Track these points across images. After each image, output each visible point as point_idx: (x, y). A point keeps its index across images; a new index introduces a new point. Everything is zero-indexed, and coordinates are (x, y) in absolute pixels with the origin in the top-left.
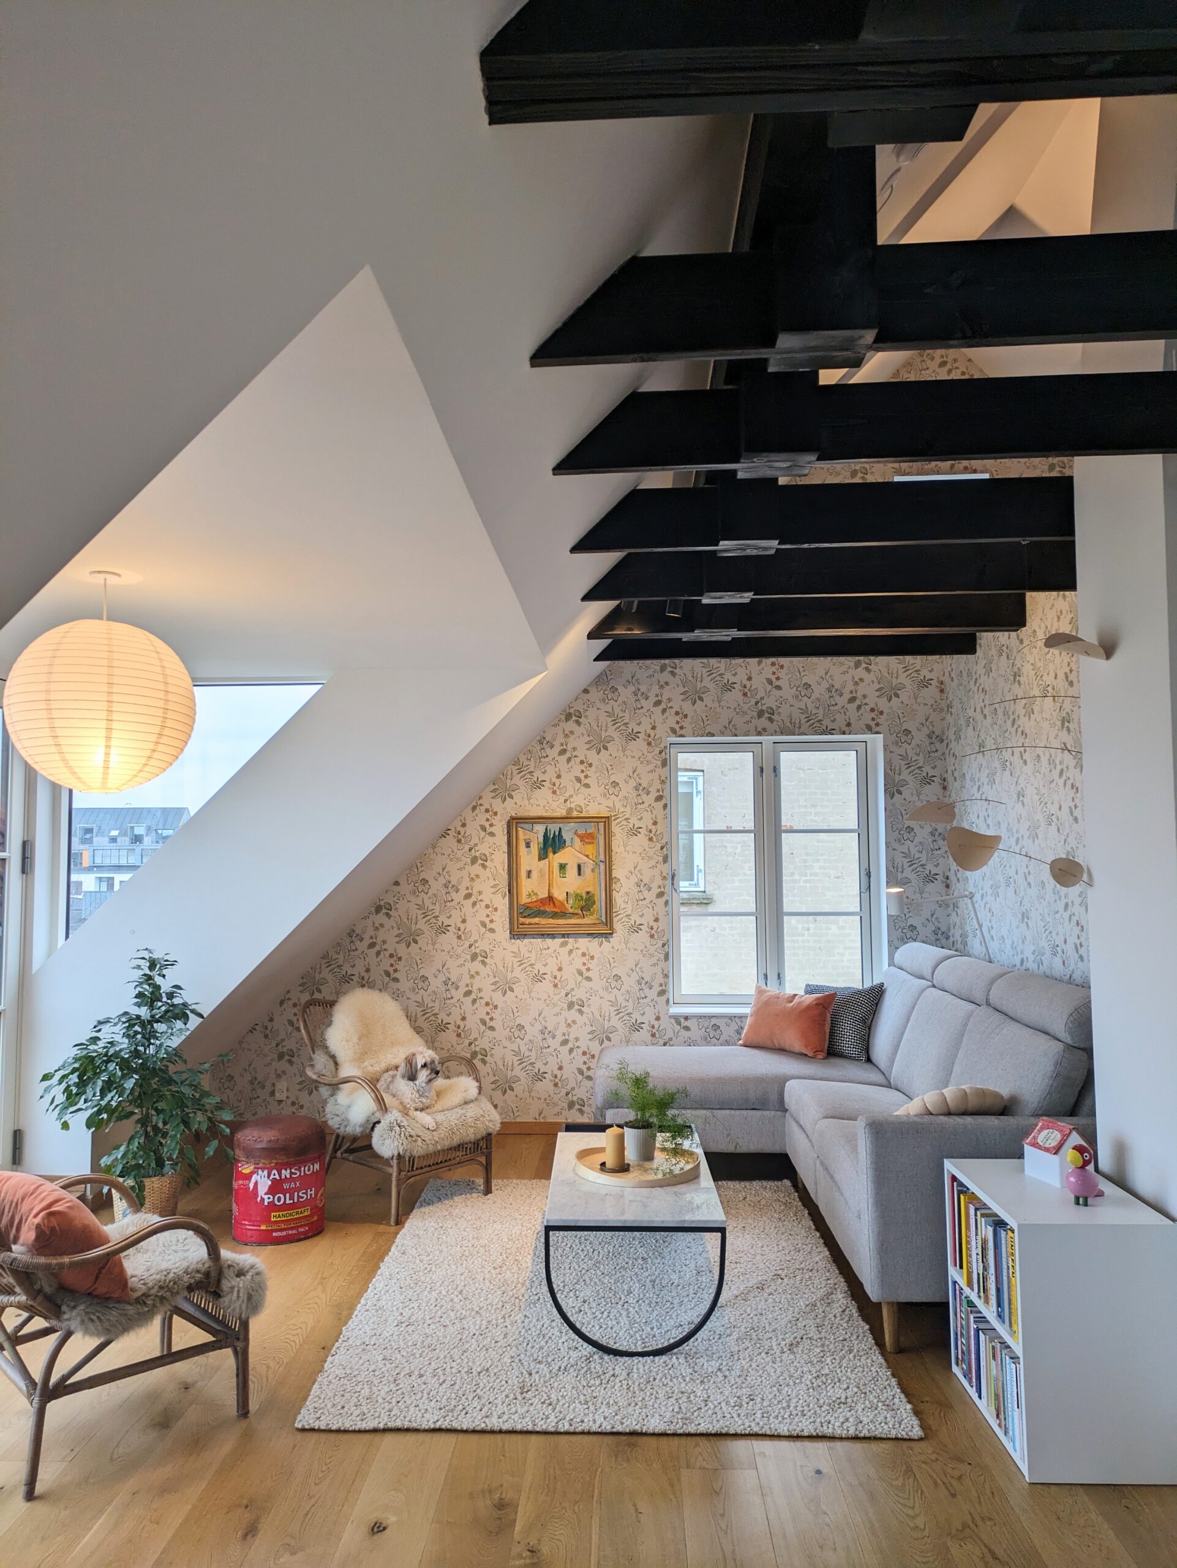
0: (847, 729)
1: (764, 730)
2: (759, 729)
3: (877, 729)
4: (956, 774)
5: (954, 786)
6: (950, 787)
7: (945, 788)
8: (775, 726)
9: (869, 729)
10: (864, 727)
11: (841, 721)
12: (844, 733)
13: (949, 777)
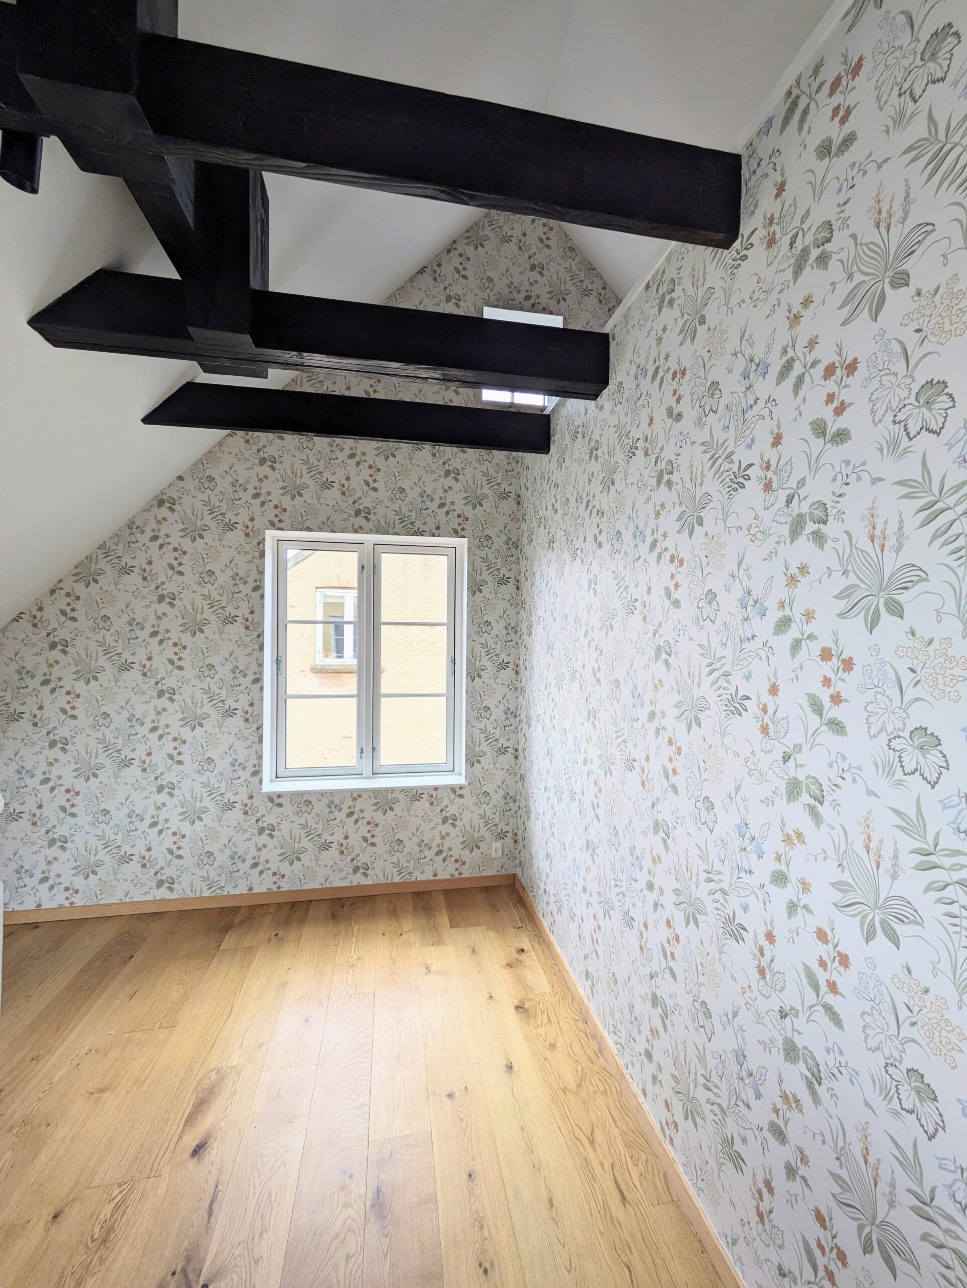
0: (436, 532)
1: (361, 527)
2: (356, 527)
3: (463, 533)
4: (527, 575)
5: (525, 585)
6: (522, 587)
7: (518, 588)
8: (370, 525)
9: (456, 533)
10: (452, 531)
11: (431, 525)
12: (433, 535)
13: (522, 579)
